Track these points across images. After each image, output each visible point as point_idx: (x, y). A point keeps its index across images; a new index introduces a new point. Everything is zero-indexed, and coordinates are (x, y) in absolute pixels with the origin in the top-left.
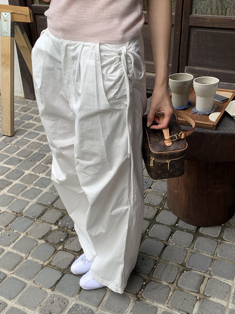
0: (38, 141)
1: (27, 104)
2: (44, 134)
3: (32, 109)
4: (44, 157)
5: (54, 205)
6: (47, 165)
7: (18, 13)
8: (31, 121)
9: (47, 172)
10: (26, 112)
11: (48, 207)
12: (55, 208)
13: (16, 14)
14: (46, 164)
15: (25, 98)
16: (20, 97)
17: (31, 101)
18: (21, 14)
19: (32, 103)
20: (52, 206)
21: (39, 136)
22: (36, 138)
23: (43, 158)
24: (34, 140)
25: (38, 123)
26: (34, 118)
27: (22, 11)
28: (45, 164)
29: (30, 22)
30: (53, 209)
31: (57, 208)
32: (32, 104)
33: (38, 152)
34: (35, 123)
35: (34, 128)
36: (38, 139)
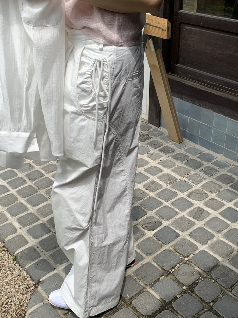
0: (144, 189)
1: (148, 130)
2: (155, 180)
3: (152, 139)
4: (144, 217)
5: (133, 302)
6: (144, 230)
7: (154, 25)
8: (145, 157)
9: (140, 243)
10: (143, 142)
11: (124, 301)
12: (132, 308)
13: (151, 25)
14: (144, 228)
15: (149, 122)
16: (144, 119)
17: (154, 127)
18: (157, 27)
19: (155, 130)
20: (130, 303)
21: (148, 181)
22: (143, 184)
23: (142, 217)
24: (140, 186)
25: (152, 161)
26: (150, 152)
27: (159, 23)
28: (142, 227)
29: (165, 38)
30: (129, 308)
31: (135, 308)
32: (154, 132)
33: (139, 206)
34: (149, 160)
35: (146, 167)
36: (144, 186)
